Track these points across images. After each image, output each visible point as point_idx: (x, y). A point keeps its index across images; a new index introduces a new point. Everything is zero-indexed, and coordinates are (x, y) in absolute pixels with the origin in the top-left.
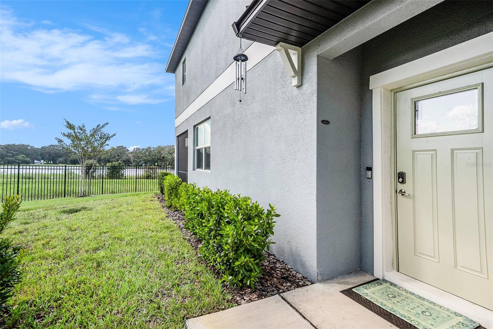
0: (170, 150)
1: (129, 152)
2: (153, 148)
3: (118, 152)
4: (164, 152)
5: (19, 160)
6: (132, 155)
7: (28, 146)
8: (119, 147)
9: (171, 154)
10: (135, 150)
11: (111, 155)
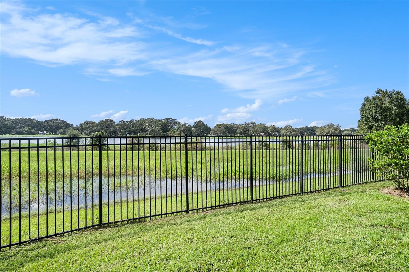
0: (150, 122)
1: (116, 124)
2: (136, 120)
3: (106, 124)
4: (145, 124)
5: (26, 132)
6: (118, 127)
7: (34, 119)
8: (107, 120)
9: (151, 126)
10: (121, 122)
11: (100, 127)
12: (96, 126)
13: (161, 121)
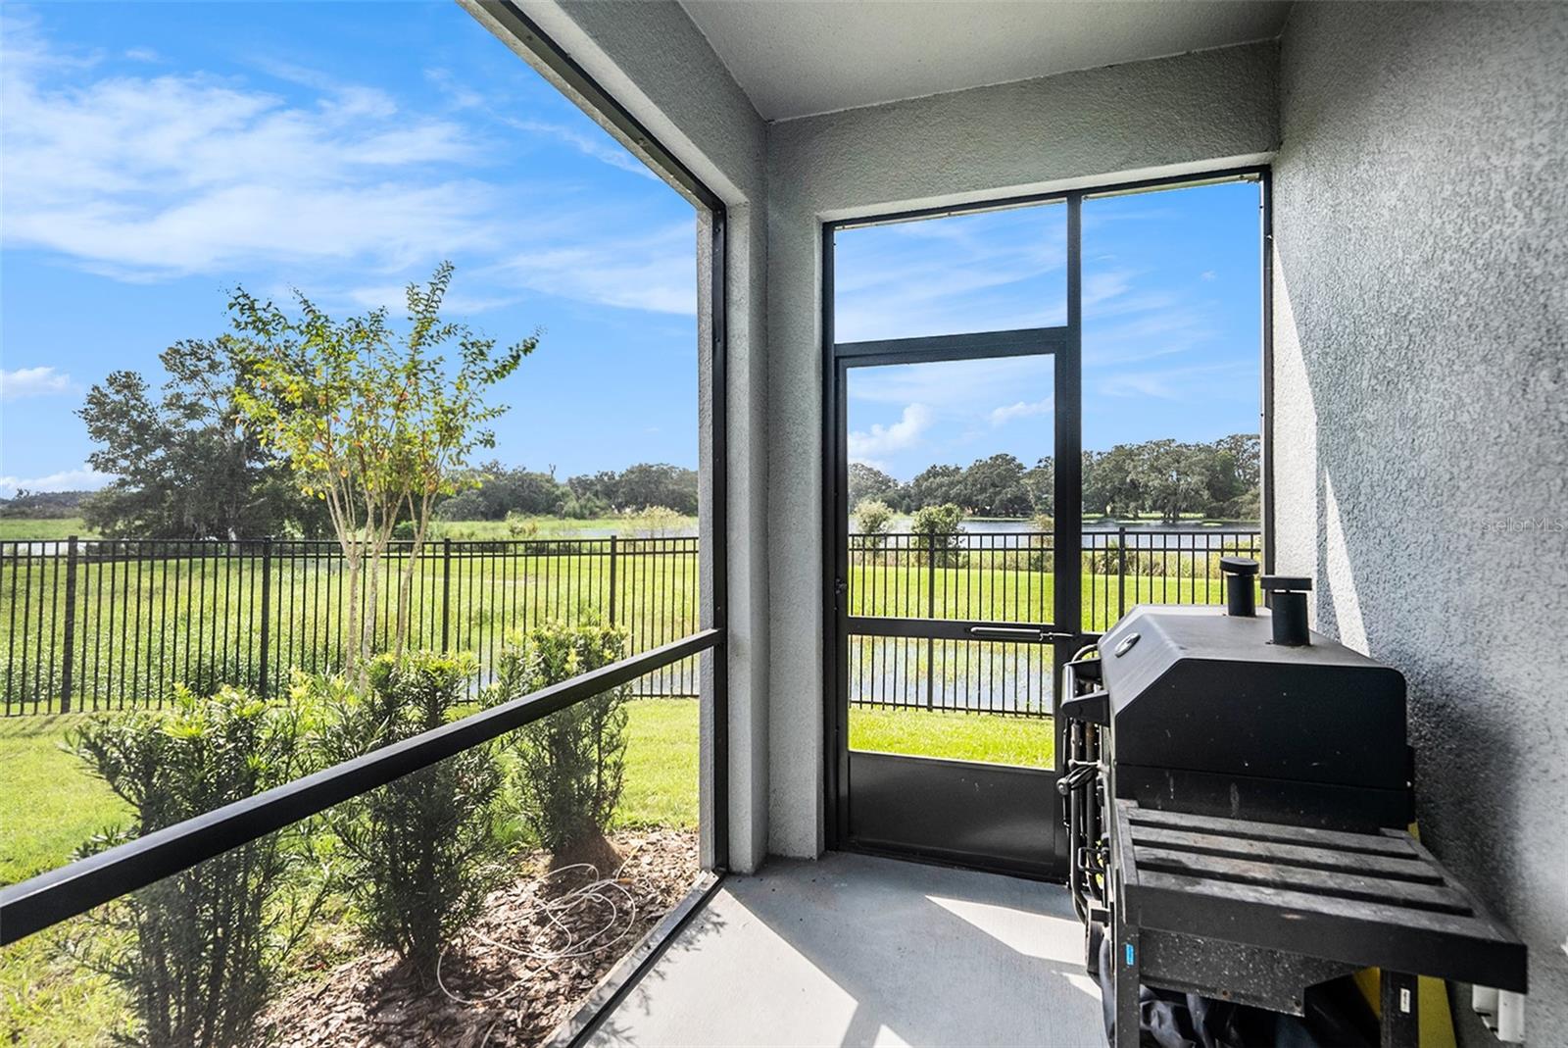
0: (1157, 458)
1: (1025, 471)
2: (1099, 453)
3: (992, 472)
4: (1135, 467)
6: (1032, 481)
9: (1161, 472)
10: (1042, 465)
11: (974, 485)
12: (960, 482)
13: (1208, 449)
